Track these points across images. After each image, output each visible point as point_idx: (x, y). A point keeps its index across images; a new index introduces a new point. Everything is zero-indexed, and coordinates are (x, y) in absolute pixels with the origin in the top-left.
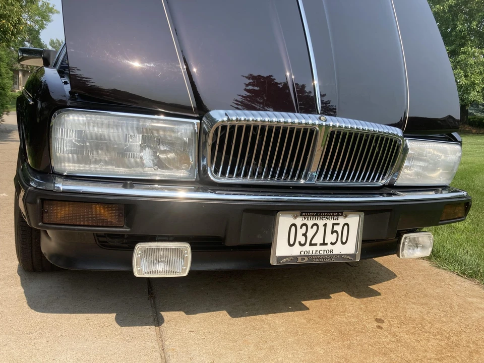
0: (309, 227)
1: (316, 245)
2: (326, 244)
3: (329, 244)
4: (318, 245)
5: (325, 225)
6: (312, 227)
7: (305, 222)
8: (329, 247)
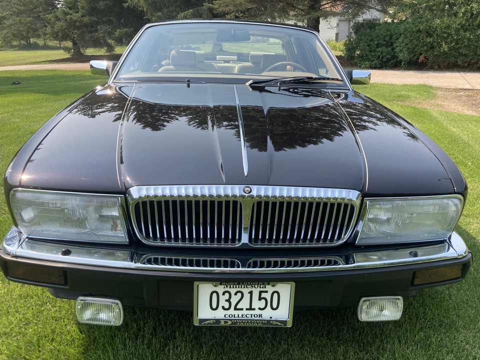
0: (233, 294)
1: (242, 309)
2: (254, 309)
3: (257, 309)
4: (245, 309)
5: (251, 293)
6: (236, 294)
7: (228, 289)
8: (258, 312)
